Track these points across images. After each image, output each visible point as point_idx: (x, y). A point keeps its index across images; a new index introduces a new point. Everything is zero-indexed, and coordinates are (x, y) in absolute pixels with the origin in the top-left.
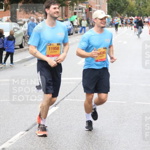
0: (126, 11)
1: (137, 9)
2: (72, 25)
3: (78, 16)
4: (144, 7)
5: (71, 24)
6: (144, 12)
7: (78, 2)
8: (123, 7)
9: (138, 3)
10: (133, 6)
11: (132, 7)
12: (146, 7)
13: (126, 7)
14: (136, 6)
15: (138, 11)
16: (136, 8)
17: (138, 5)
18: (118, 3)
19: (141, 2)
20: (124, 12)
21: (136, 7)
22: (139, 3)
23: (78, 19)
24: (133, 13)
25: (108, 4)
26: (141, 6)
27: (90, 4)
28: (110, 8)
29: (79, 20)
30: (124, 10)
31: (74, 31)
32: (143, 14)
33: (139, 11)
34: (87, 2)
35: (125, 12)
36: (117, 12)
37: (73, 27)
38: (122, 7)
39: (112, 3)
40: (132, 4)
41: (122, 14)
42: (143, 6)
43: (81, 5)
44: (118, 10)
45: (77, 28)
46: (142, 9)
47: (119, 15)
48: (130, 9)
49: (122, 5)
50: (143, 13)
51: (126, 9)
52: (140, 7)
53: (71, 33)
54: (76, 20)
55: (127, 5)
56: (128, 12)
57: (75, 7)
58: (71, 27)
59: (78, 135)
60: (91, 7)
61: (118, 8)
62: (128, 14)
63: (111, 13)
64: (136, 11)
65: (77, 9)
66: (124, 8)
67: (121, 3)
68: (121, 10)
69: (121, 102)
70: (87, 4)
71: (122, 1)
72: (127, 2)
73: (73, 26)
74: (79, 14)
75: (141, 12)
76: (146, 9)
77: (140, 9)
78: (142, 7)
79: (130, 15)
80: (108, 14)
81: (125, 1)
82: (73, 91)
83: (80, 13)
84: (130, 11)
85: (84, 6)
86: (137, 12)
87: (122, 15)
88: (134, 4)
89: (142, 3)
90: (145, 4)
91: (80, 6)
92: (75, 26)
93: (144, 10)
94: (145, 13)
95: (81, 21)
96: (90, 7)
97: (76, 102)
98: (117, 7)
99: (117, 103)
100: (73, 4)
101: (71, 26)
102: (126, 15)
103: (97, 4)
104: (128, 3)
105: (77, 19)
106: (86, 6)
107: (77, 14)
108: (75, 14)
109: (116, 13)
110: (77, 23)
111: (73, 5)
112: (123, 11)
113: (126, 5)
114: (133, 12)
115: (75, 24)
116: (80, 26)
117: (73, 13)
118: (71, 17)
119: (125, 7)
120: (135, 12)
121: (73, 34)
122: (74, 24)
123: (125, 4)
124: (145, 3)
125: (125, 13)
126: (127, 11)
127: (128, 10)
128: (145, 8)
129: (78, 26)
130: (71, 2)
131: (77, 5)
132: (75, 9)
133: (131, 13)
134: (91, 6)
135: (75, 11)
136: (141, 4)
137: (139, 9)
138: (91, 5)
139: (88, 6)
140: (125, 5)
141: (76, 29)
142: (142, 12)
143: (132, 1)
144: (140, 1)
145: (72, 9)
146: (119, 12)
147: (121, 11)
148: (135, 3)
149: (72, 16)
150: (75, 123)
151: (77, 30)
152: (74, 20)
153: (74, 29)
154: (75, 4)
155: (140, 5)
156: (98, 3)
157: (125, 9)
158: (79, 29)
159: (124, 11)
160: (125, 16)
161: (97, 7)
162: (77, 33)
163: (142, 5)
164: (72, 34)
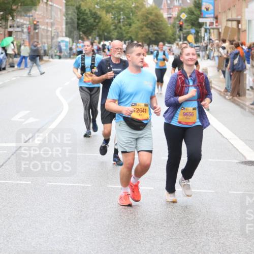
0: (97, 30)
1: (115, 29)
2: (4, 54)
3: (14, 38)
4: (127, 25)
5: (3, 52)
6: (127, 33)
7: (15, 14)
8: (91, 25)
9: (116, 18)
10: (108, 23)
11: (107, 25)
12: (130, 25)
13: (97, 24)
14: (113, 23)
15: (116, 31)
16: (114, 27)
17: (116, 22)
18: (82, 17)
19: (122, 17)
20: (93, 34)
21: (114, 25)
22: (119, 18)
23: (15, 43)
24: (109, 35)
25: (66, 19)
26: (121, 24)
27: (35, 19)
28: (69, 25)
29: (17, 44)
30: (93, 29)
31: (7, 64)
32: (125, 37)
33: (118, 32)
34: (31, 15)
35: (95, 33)
36: (81, 33)
37: (5, 57)
38: (89, 24)
39: (73, 17)
40: (107, 20)
41: (90, 35)
42: (126, 23)
43: (19, 20)
44: (83, 29)
45: (12, 58)
46: (123, 28)
47: (85, 37)
48: (104, 28)
49: (90, 21)
50: (125, 35)
51: (97, 28)
52: (119, 24)
53: (3, 66)
54: (12, 45)
55: (99, 22)
56: (101, 33)
57: (10, 23)
58: (3, 57)
59: (7, 241)
60: (38, 24)
61: (82, 26)
62: (99, 36)
63: (72, 35)
64: (113, 32)
65: (13, 27)
66: (94, 26)
67: (88, 17)
68: (88, 30)
69: (83, 185)
70: (31, 18)
71: (89, 15)
72: (98, 16)
73: (7, 54)
74: (17, 36)
75: (122, 34)
76: (130, 28)
77: (120, 28)
78: (124, 26)
79: (103, 38)
80: (66, 36)
81: (95, 15)
82: (3, 167)
83: (19, 33)
84: (103, 31)
85: (25, 22)
86: (116, 34)
87: (90, 38)
88: (111, 20)
89: (124, 18)
90: (129, 21)
91: (18, 22)
92: (10, 54)
93: (126, 31)
94: (129, 35)
95: (19, 47)
96: (35, 23)
97: (6, 184)
98: (82, 24)
99: (76, 186)
100: (6, 17)
101: (2, 55)
102: (97, 38)
103: (47, 18)
104: (100, 18)
105: (12, 43)
106: (30, 22)
107: (14, 35)
108: (10, 34)
109: (80, 35)
110: (13, 50)
111: (7, 20)
112: (92, 32)
113: (97, 21)
114: (109, 32)
115: (10, 51)
116: (18, 56)
117: (6, 33)
118: (2, 40)
119: (95, 24)
120: (111, 34)
121: (7, 69)
122: (8, 52)
123: (95, 19)
124: (129, 18)
125: (95, 35)
126: (98, 32)
127: (100, 29)
128: (128, 27)
129: (15, 56)
130: (3, 14)
131: (13, 19)
132: (10, 27)
133: (106, 34)
134: (38, 22)
135: (10, 30)
136: (122, 20)
137: (118, 29)
138: (37, 20)
139: (32, 22)
140: (95, 21)
141: (11, 60)
142: (124, 33)
143: (107, 15)
144: (120, 15)
145: (5, 25)
146: (84, 33)
147: (89, 32)
148: (112, 18)
149: (5, 37)
150: (4, 222)
151: (13, 61)
152: (9, 45)
153: (7, 60)
154: (11, 18)
155: (120, 22)
156: (50, 17)
157: (95, 28)
158: (17, 60)
159: (94, 31)
160: (95, 39)
161: (47, 23)
162: (13, 67)
163: (123, 22)
164: (4, 69)
